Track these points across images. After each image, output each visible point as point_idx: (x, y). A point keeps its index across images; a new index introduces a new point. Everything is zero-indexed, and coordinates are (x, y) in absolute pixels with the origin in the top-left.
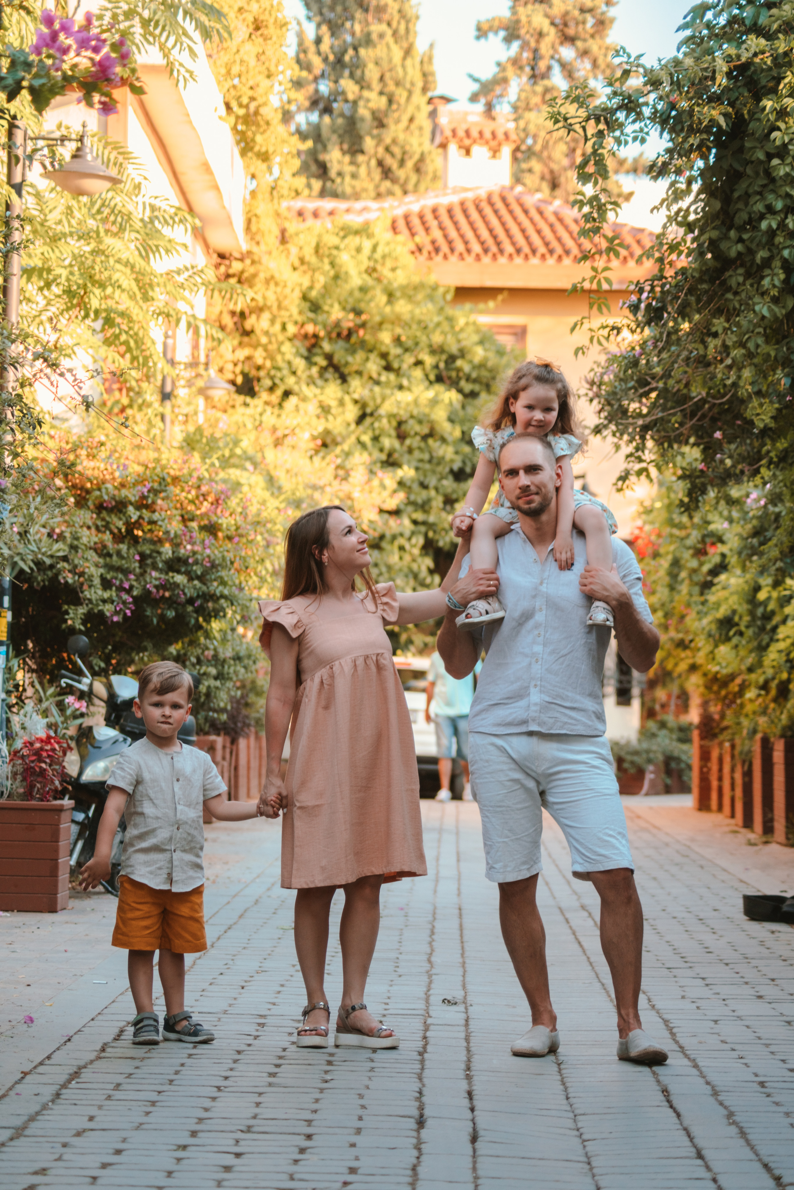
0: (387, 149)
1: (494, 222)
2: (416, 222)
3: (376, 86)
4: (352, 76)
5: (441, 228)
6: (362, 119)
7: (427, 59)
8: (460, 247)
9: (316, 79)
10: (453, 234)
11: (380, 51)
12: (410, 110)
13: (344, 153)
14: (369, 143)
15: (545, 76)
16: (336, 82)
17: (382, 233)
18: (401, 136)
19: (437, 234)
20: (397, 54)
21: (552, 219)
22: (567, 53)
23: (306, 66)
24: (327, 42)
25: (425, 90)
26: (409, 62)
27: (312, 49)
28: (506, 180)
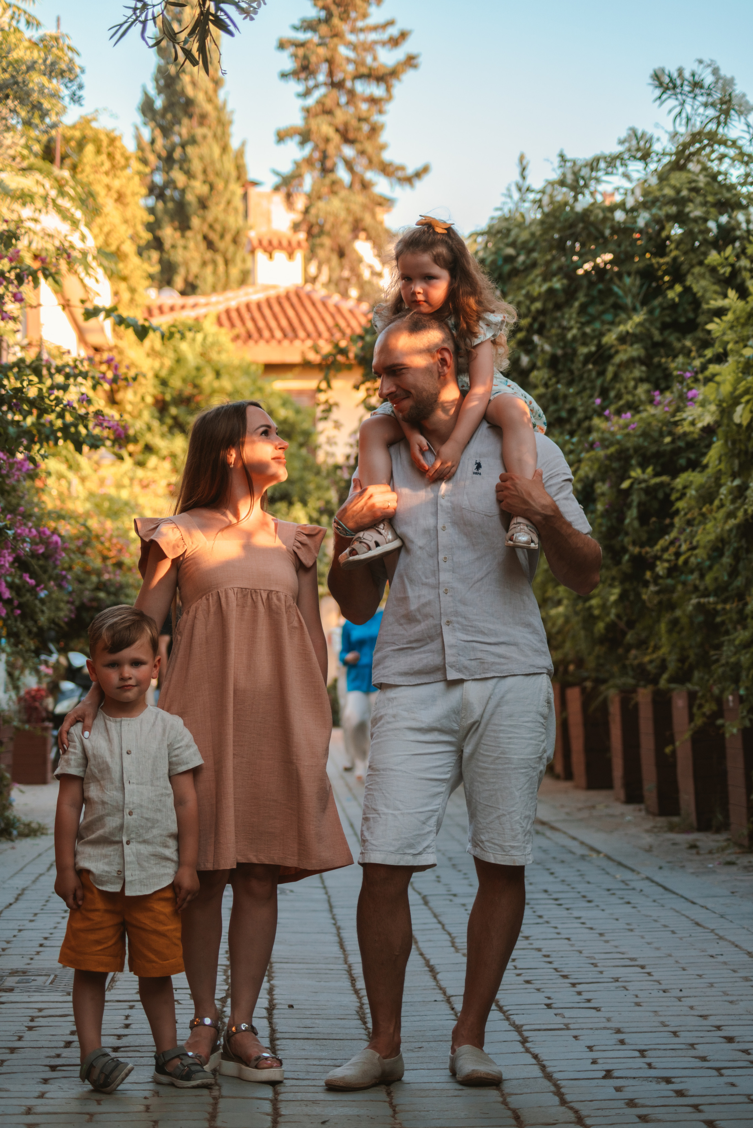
0: (211, 227)
1: (291, 313)
2: (234, 315)
3: (200, 176)
4: (181, 168)
5: (253, 319)
6: (189, 204)
7: (240, 154)
8: (266, 334)
9: (152, 172)
10: (261, 324)
11: (204, 150)
12: (227, 195)
13: (175, 229)
14: (195, 222)
15: (332, 170)
16: (167, 173)
17: (210, 326)
18: (221, 216)
19: (250, 325)
20: (217, 151)
21: (333, 309)
22: (349, 151)
23: (144, 161)
24: (160, 142)
25: (239, 178)
26: (225, 158)
27: (148, 148)
28: (299, 280)
